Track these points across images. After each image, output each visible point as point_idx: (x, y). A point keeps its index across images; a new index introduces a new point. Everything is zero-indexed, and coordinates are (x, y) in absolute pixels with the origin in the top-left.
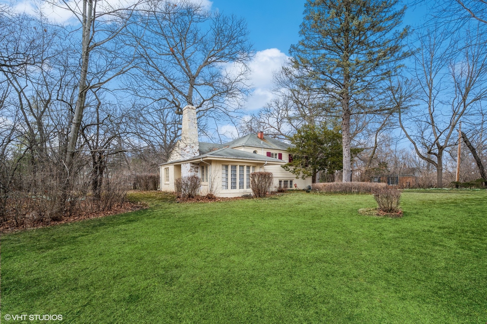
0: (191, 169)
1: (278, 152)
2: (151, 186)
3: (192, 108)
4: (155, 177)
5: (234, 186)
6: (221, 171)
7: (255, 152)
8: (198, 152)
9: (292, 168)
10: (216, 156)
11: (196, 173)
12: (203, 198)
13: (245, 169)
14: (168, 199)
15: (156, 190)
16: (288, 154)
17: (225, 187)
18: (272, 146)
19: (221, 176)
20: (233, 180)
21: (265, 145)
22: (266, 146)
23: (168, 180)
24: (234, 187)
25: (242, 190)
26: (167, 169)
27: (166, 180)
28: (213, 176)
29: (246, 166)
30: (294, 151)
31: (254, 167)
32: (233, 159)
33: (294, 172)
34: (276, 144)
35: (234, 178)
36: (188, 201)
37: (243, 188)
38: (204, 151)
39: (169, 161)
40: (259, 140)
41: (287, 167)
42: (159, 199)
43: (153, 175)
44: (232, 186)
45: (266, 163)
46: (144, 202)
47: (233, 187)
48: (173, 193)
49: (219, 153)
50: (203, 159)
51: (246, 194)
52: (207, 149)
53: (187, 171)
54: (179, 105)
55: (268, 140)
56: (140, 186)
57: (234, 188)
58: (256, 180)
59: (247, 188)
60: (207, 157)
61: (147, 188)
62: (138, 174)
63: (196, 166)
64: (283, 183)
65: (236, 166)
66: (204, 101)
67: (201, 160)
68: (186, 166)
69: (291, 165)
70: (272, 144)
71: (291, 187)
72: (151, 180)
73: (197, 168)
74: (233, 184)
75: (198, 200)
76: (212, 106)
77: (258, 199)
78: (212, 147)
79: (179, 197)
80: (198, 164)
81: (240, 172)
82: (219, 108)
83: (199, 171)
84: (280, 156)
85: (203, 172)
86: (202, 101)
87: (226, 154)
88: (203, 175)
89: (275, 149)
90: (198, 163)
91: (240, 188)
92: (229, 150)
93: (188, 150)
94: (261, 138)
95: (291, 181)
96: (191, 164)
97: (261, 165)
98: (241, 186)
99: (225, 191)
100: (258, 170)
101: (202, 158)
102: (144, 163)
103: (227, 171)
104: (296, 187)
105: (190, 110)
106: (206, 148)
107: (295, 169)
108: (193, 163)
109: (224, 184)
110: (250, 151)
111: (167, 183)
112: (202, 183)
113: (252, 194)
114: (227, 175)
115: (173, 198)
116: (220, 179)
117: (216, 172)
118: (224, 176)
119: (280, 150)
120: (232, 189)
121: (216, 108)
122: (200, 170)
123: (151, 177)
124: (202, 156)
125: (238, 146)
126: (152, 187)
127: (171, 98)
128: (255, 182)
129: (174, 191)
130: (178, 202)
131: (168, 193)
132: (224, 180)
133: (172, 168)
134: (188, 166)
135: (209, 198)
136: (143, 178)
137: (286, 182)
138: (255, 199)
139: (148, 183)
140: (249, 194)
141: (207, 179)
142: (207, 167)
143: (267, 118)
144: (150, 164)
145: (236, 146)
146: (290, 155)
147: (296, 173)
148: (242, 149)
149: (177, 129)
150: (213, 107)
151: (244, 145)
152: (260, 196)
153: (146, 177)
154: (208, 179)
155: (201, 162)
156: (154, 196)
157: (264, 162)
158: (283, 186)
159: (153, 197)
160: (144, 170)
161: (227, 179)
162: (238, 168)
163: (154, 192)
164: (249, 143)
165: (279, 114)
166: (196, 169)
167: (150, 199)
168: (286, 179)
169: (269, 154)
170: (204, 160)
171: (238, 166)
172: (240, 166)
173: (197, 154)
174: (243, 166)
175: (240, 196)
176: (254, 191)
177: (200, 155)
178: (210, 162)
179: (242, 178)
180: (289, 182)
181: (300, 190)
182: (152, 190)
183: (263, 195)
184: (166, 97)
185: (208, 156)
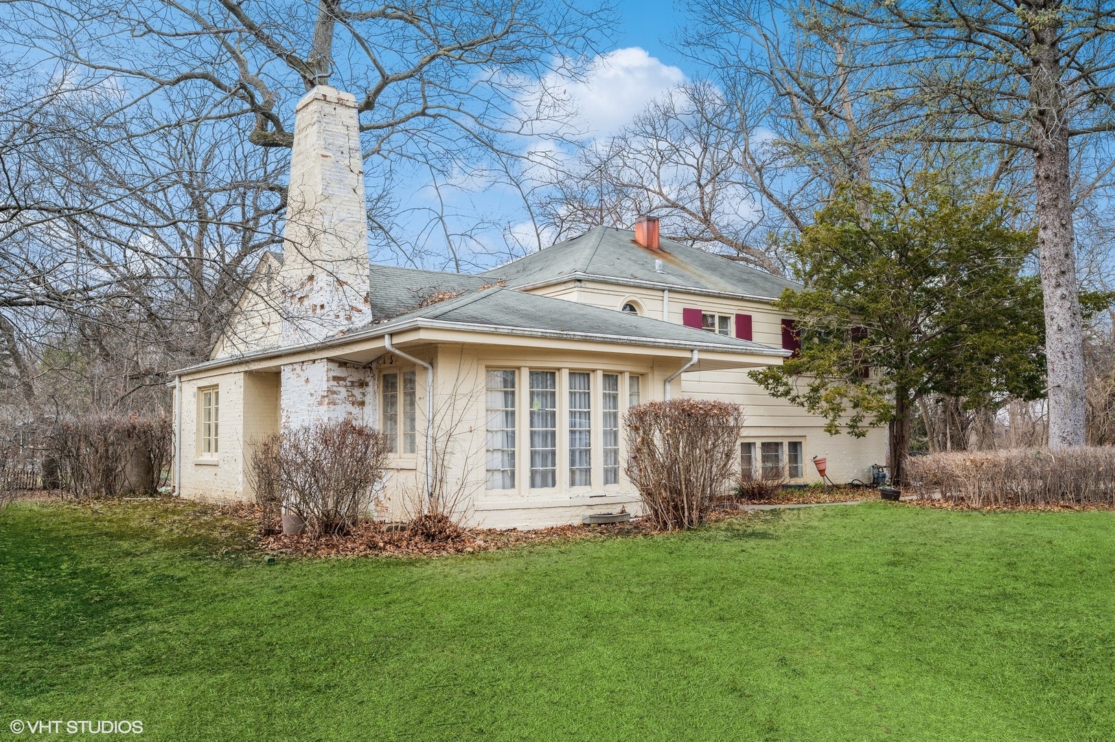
0: (331, 392)
1: (732, 309)
2: (130, 473)
3: (340, 102)
4: (146, 432)
5: (544, 474)
6: (483, 398)
7: (631, 307)
8: (367, 309)
9: (801, 385)
10: (459, 326)
11: (355, 410)
12: (397, 534)
13: (597, 385)
14: (215, 542)
15: (153, 492)
16: (778, 319)
17: (498, 476)
18: (703, 282)
19: (482, 422)
20: (538, 440)
21: (671, 279)
22: (678, 283)
23: (211, 445)
24: (544, 478)
25: (581, 491)
26: (209, 394)
27: (203, 445)
28: (446, 426)
29: (600, 374)
30: (807, 305)
31: (635, 378)
32: (543, 337)
33: (813, 401)
34: (723, 276)
35: (545, 434)
36: (323, 553)
37: (588, 482)
38: (389, 304)
39: (222, 353)
40: (643, 254)
41: (777, 380)
42: (170, 545)
43: (141, 420)
44: (533, 473)
45: (696, 356)
46: (91, 560)
47: (538, 479)
48: (238, 508)
49: (472, 310)
50: (397, 340)
51: (604, 511)
52: (405, 297)
53: (312, 400)
54: (269, 103)
55: (681, 257)
56: (78, 474)
57: (544, 484)
58: (657, 439)
59: (606, 482)
60: (417, 329)
61: (109, 486)
62: (68, 418)
63: (356, 376)
64: (757, 453)
65: (552, 374)
66: (386, 81)
67: (386, 343)
68: (304, 375)
69: (795, 371)
70: (700, 271)
71: (794, 473)
72: (130, 446)
73: (363, 384)
74: (538, 460)
75: (373, 546)
76: (419, 109)
77: (673, 537)
78: (426, 285)
79: (270, 532)
80: (367, 367)
81: (572, 404)
82: (453, 114)
83: (368, 399)
84: (745, 327)
85: (390, 401)
86: (376, 79)
87: (501, 317)
88: (390, 418)
89: (719, 296)
90: (364, 360)
91: (573, 483)
92: (510, 297)
93: (316, 299)
94: (648, 248)
95: (795, 446)
96: (331, 366)
97: (669, 366)
98: (580, 473)
99: (500, 497)
100: (656, 393)
101: (392, 335)
102: (99, 368)
103: (510, 396)
104: (822, 472)
105: (328, 109)
106: (398, 292)
107: (815, 390)
108: (342, 363)
109: (498, 460)
110: (610, 302)
111: (207, 457)
112: (393, 460)
113: (637, 509)
114: (510, 416)
115: (242, 534)
116: (480, 438)
117: (460, 404)
118: (498, 421)
119: (742, 299)
120: (533, 485)
121: (434, 116)
122: (373, 395)
123: (130, 432)
124: (387, 326)
125: (553, 279)
126: (133, 479)
127: (230, 74)
128: (652, 453)
129: (245, 500)
130: (271, 562)
131: (213, 508)
132: (498, 441)
133: (233, 388)
134: (319, 374)
135: (429, 536)
136: (94, 438)
137: (771, 449)
138: (658, 537)
139: (117, 459)
140: (616, 510)
141: (411, 439)
142: (410, 382)
143: (655, 167)
144: (129, 372)
145: (539, 283)
146: (787, 323)
147: (824, 404)
148: (574, 296)
149: (251, 214)
150: (423, 114)
151: (580, 275)
152: (679, 524)
153: (104, 429)
154: (420, 440)
155: (384, 358)
156: (146, 524)
157: (687, 355)
158: (758, 466)
159: (140, 534)
160: (98, 398)
161: (511, 437)
162: (563, 384)
163: (142, 504)
164: (603, 267)
165: (705, 149)
166: (357, 392)
167: (125, 545)
168: (771, 435)
169: (694, 319)
170: (401, 347)
171: (565, 373)
172: (573, 373)
173: (364, 318)
174: (586, 375)
175: (577, 522)
176: (648, 493)
177: (376, 321)
178: (429, 352)
179: (579, 433)
180: (785, 453)
181: (838, 487)
182: (132, 492)
183: (695, 515)
184: (209, 68)
185: (421, 322)
